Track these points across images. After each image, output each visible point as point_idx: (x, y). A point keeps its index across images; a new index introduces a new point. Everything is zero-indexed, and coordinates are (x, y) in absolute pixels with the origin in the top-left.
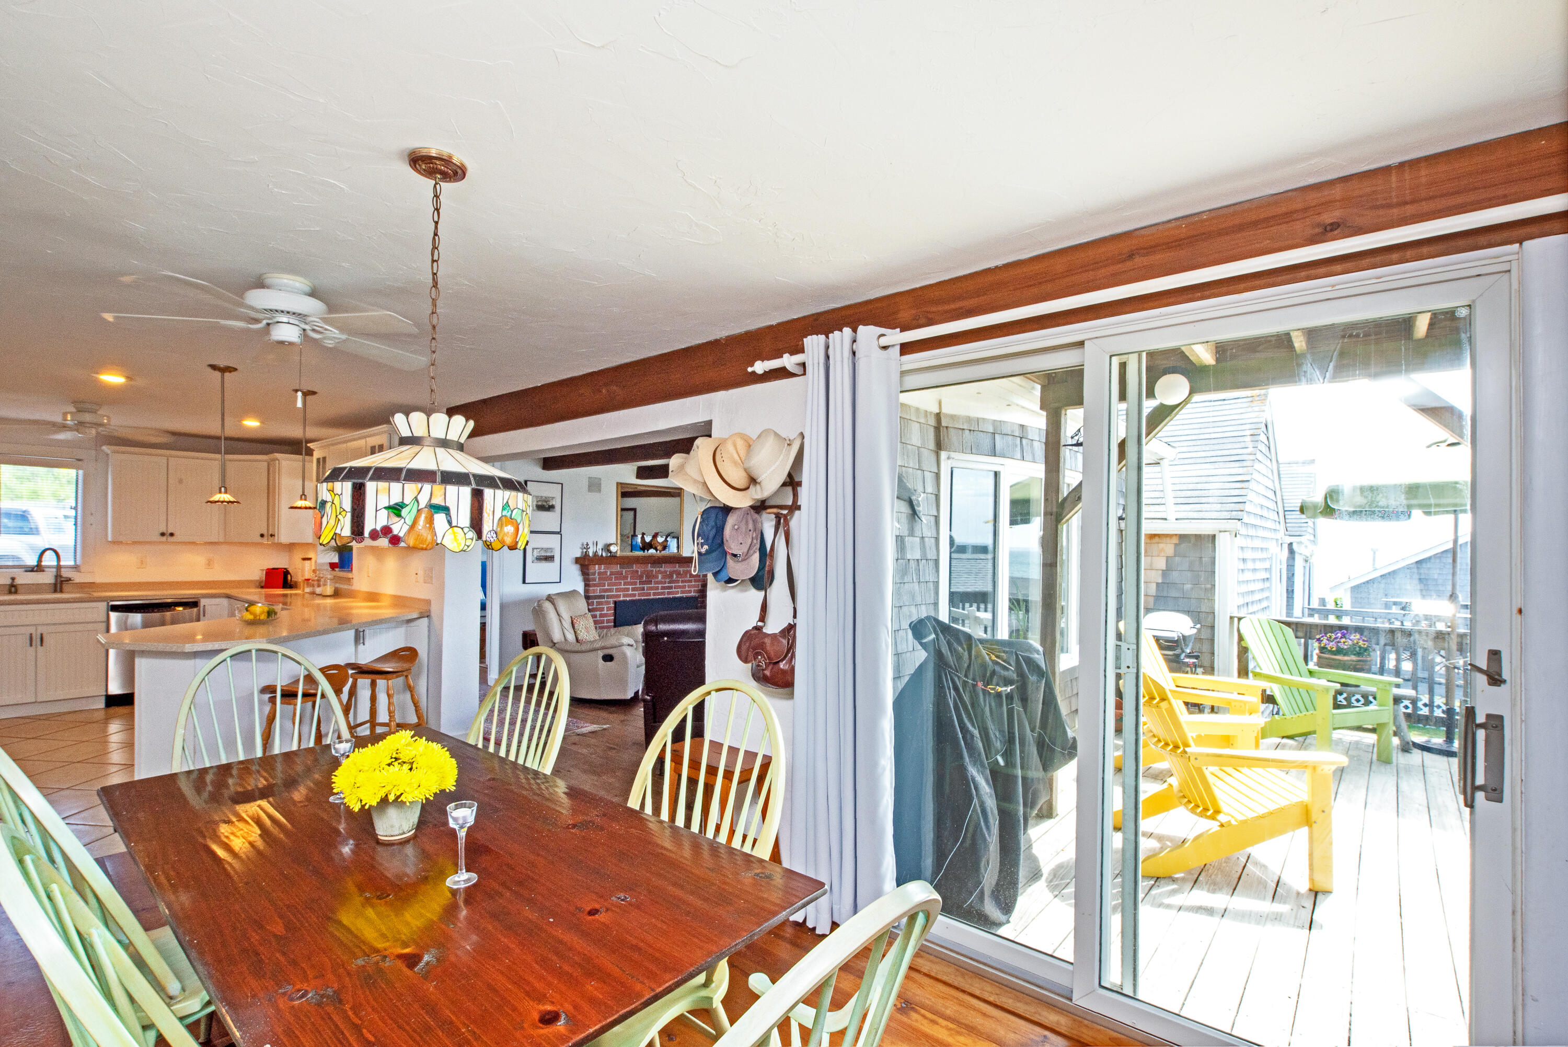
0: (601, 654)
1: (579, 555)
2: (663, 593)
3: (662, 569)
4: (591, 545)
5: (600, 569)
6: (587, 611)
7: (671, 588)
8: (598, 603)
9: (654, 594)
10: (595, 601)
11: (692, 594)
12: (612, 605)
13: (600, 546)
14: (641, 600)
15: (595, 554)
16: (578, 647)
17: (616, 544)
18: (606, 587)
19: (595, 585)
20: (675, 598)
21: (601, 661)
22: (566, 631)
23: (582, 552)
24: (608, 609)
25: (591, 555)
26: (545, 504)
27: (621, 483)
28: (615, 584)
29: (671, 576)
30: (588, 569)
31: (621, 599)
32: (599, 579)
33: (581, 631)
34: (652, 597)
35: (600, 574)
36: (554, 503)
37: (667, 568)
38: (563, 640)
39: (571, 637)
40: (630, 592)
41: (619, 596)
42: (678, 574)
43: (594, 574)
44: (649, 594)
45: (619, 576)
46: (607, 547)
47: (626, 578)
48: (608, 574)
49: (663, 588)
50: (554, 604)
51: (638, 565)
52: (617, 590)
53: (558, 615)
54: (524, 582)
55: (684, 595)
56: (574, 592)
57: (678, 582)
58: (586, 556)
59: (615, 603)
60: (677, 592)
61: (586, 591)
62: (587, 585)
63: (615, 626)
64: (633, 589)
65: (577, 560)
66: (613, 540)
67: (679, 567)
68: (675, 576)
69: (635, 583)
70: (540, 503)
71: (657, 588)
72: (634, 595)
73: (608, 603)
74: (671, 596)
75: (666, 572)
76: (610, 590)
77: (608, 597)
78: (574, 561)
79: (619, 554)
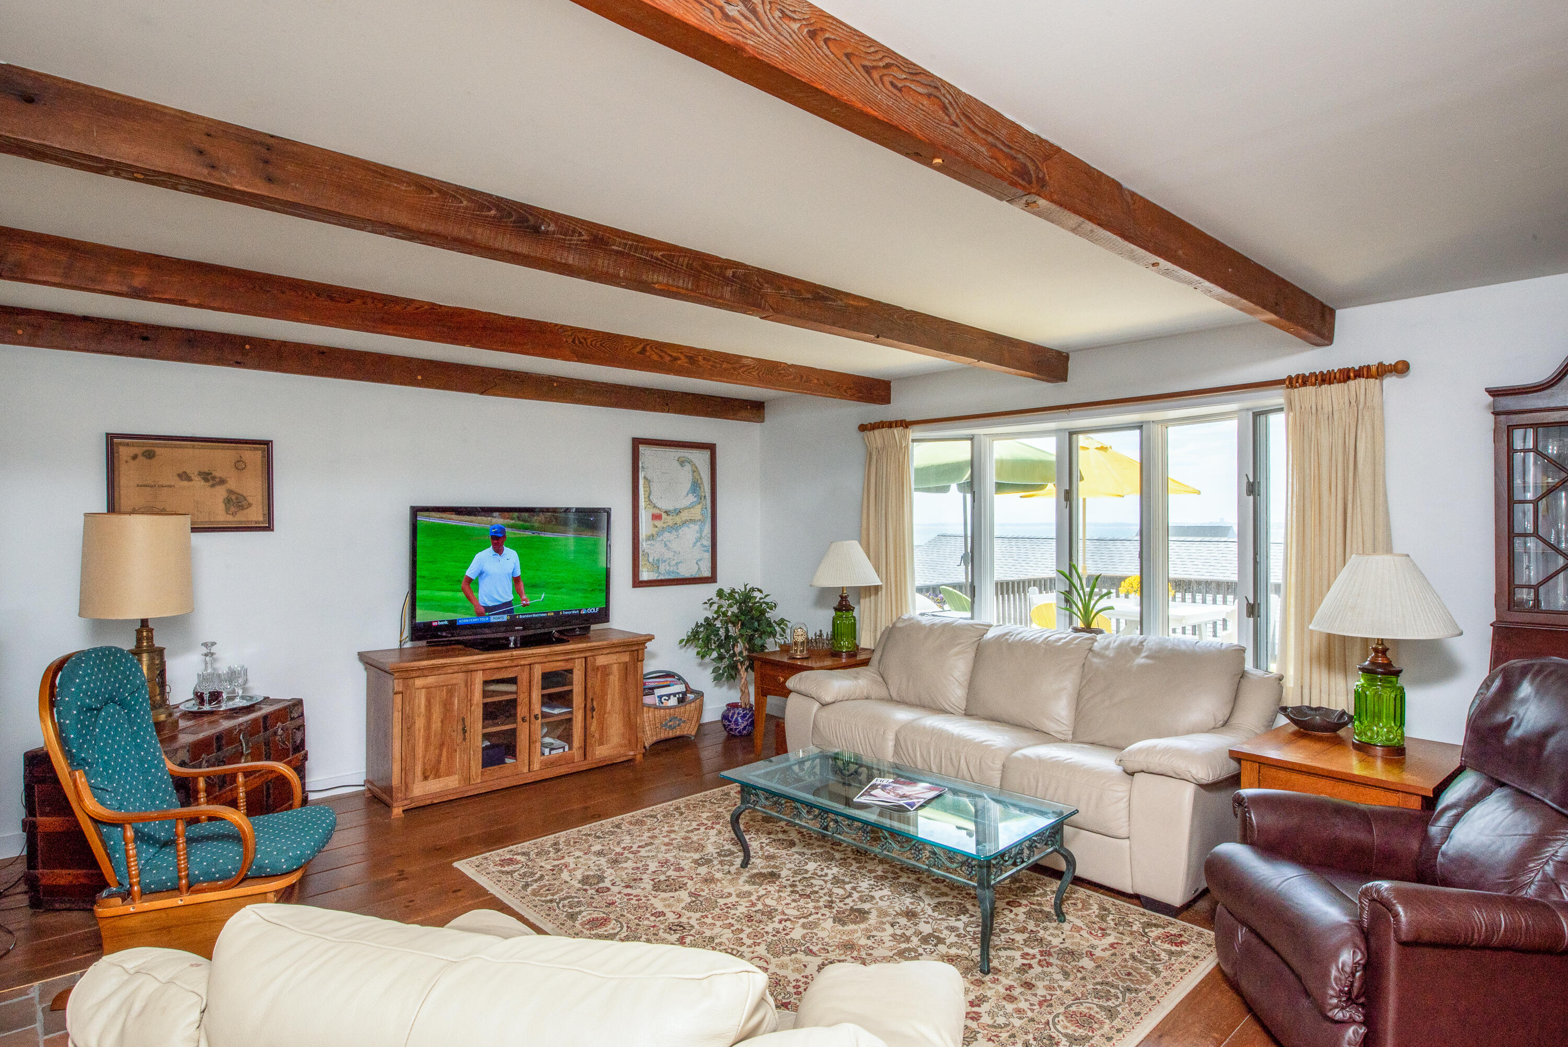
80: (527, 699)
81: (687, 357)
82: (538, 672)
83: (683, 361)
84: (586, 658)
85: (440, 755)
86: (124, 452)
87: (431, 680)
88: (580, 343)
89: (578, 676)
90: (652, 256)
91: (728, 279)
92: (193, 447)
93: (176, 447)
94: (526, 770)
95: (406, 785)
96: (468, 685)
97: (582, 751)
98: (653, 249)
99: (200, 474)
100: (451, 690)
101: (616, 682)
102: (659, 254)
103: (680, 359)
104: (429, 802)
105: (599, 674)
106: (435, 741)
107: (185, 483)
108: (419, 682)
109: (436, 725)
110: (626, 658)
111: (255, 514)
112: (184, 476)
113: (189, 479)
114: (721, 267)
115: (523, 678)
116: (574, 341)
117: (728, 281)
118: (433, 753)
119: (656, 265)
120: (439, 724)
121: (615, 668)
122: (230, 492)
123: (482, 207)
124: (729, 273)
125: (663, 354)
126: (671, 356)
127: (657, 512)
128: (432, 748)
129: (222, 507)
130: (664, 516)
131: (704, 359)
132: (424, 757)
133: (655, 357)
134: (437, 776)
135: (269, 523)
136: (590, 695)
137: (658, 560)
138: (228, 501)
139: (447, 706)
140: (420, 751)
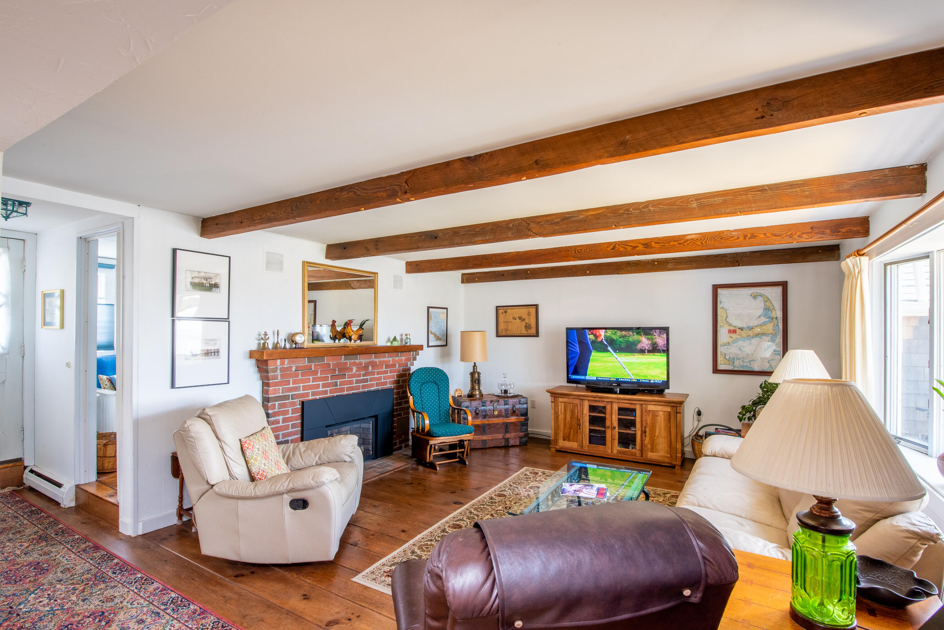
0: (287, 498)
1: (254, 347)
2: (358, 388)
3: (357, 361)
4: (270, 335)
5: (282, 364)
6: (266, 424)
7: (366, 380)
8: (281, 406)
9: (348, 389)
10: (277, 403)
11: (388, 385)
12: (299, 407)
13: (283, 336)
14: (333, 397)
15: (275, 346)
16: (250, 489)
17: (303, 333)
18: (291, 385)
19: (276, 384)
20: (369, 392)
21: (287, 509)
22: (231, 463)
23: (259, 344)
24: (294, 411)
25: (270, 347)
26: (205, 282)
27: (307, 262)
28: (302, 381)
29: (366, 367)
30: (267, 365)
31: (310, 398)
32: (282, 376)
33: (256, 460)
34: (345, 393)
35: (282, 370)
36: (217, 281)
37: (363, 360)
38: (227, 477)
39: (240, 471)
40: (321, 389)
41: (307, 395)
42: (374, 365)
43: (275, 370)
44: (342, 390)
45: (307, 371)
46: (291, 338)
47: (316, 372)
48: (294, 369)
49: (357, 382)
50: (210, 424)
51: (330, 358)
52: (305, 388)
53: (217, 438)
54: (173, 386)
55: (380, 388)
56: (247, 398)
57: (373, 373)
58: (263, 348)
59: (303, 403)
60: (372, 385)
61: (264, 392)
62: (265, 385)
63: (302, 439)
64: (324, 386)
65: (252, 354)
66: (299, 329)
67: (375, 358)
68: (370, 368)
69: (326, 379)
70: (197, 281)
71: (351, 382)
72: (326, 392)
73: (293, 404)
74: (366, 390)
75: (361, 364)
76: (296, 389)
77: (293, 397)
78: (248, 355)
79: (306, 345)
80: (610, 418)
81: (643, 244)
82: (615, 407)
83: (641, 247)
84: (642, 404)
85: (570, 432)
86: (500, 311)
87: (565, 400)
88: (579, 252)
89: (638, 412)
90: (475, 231)
91: (511, 228)
92: (517, 308)
93: (512, 309)
94: (610, 451)
95: (556, 440)
96: (582, 405)
97: (640, 452)
98: (476, 228)
99: (518, 317)
100: (575, 405)
101: (662, 421)
102: (478, 229)
103: (638, 247)
104: (565, 450)
105: (650, 414)
106: (568, 425)
107: (514, 321)
108: (560, 400)
109: (568, 419)
110: (668, 409)
111: (533, 331)
112: (514, 319)
113: (516, 319)
114: (506, 224)
115: (608, 407)
116: (575, 252)
117: (510, 229)
118: (567, 430)
119: (476, 234)
120: (570, 419)
121: (661, 413)
122: (526, 323)
123: (421, 236)
124: (511, 225)
125: (626, 247)
126: (631, 246)
127: (732, 328)
128: (567, 428)
129: (524, 329)
130: (738, 331)
131: (656, 243)
132: (564, 431)
133: (622, 249)
134: (569, 440)
135: (537, 334)
136: (644, 424)
137: (734, 358)
138: (526, 326)
139: (572, 412)
140: (562, 428)
